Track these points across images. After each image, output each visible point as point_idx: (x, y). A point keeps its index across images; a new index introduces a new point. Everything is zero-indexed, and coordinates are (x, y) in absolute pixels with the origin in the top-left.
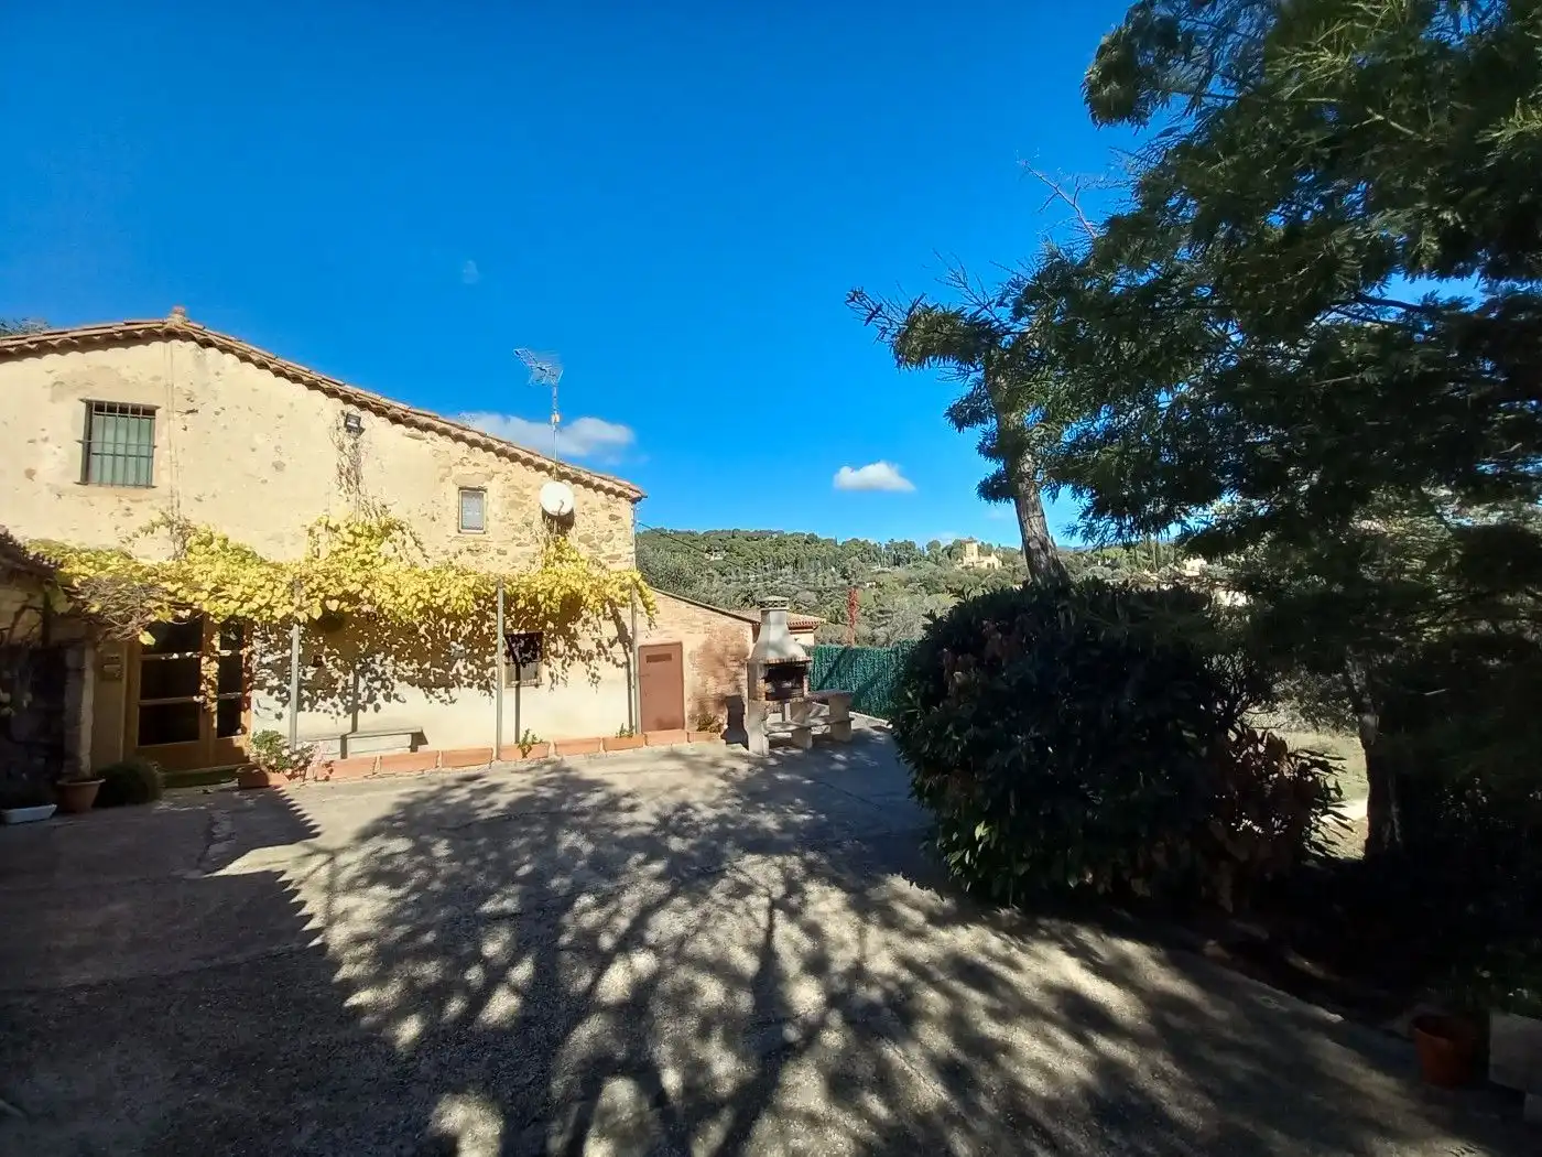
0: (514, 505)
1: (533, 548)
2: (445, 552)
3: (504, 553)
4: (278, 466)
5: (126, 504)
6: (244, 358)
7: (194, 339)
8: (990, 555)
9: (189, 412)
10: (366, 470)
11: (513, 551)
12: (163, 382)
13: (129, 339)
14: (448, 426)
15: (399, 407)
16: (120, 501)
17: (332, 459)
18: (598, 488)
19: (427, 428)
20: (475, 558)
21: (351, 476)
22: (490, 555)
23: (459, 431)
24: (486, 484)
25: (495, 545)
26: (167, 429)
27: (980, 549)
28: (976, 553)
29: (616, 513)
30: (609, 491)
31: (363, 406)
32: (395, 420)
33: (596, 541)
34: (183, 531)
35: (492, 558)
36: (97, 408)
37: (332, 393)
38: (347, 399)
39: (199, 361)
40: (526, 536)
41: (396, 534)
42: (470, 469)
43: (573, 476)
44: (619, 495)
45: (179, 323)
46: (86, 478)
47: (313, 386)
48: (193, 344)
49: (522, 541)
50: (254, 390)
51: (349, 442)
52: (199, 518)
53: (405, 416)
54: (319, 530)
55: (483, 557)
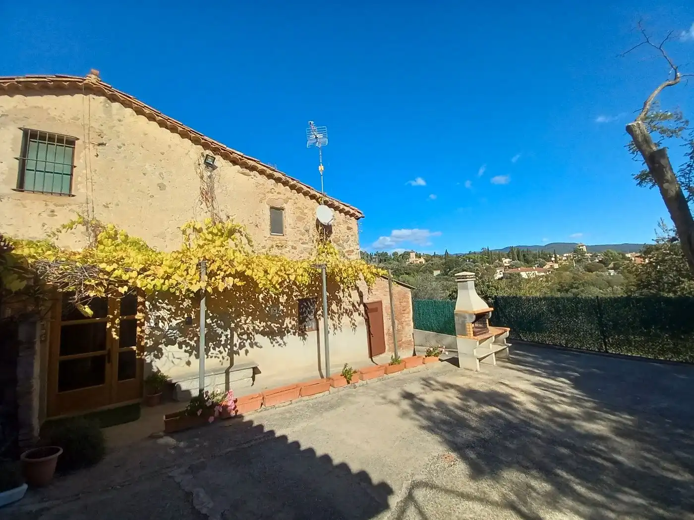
0: (300, 219)
1: (309, 246)
2: (264, 247)
3: (295, 248)
4: (161, 187)
5: (52, 207)
6: (139, 112)
7: (104, 94)
8: (420, 257)
9: (100, 145)
10: (217, 192)
11: (300, 247)
12: (80, 122)
13: (58, 89)
14: (265, 168)
15: (237, 154)
16: (46, 205)
17: (197, 185)
18: (341, 211)
19: (253, 169)
20: (280, 251)
21: (208, 195)
22: (287, 249)
23: (271, 172)
24: (285, 206)
25: (290, 243)
26: (83, 156)
27: (416, 256)
28: (414, 257)
29: (350, 226)
30: (347, 213)
31: (216, 150)
32: (234, 162)
33: (341, 242)
34: (95, 228)
35: (289, 251)
36: (30, 136)
37: (196, 141)
38: (206, 146)
39: (108, 112)
40: (306, 238)
41: (237, 235)
42: (275, 196)
43: (330, 203)
44: (351, 215)
45: (94, 81)
46: (21, 187)
47: (184, 135)
48: (102, 98)
49: (304, 241)
50: (146, 134)
51: (207, 174)
52: (106, 219)
53: (241, 159)
54: (189, 231)
55: (284, 250)
